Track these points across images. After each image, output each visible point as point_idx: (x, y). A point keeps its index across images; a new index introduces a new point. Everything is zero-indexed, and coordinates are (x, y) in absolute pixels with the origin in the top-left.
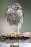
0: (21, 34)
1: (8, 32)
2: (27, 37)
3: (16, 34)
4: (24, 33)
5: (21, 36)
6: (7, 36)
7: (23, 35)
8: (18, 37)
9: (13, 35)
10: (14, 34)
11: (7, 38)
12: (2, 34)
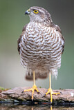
0: (57, 93)
1: (23, 88)
2: (71, 102)
3: (42, 92)
4: (63, 92)
5: (56, 97)
6: (21, 98)
7: (62, 96)
8: (50, 99)
9: (36, 94)
10: (38, 93)
11: (20, 102)
12: (8, 92)
